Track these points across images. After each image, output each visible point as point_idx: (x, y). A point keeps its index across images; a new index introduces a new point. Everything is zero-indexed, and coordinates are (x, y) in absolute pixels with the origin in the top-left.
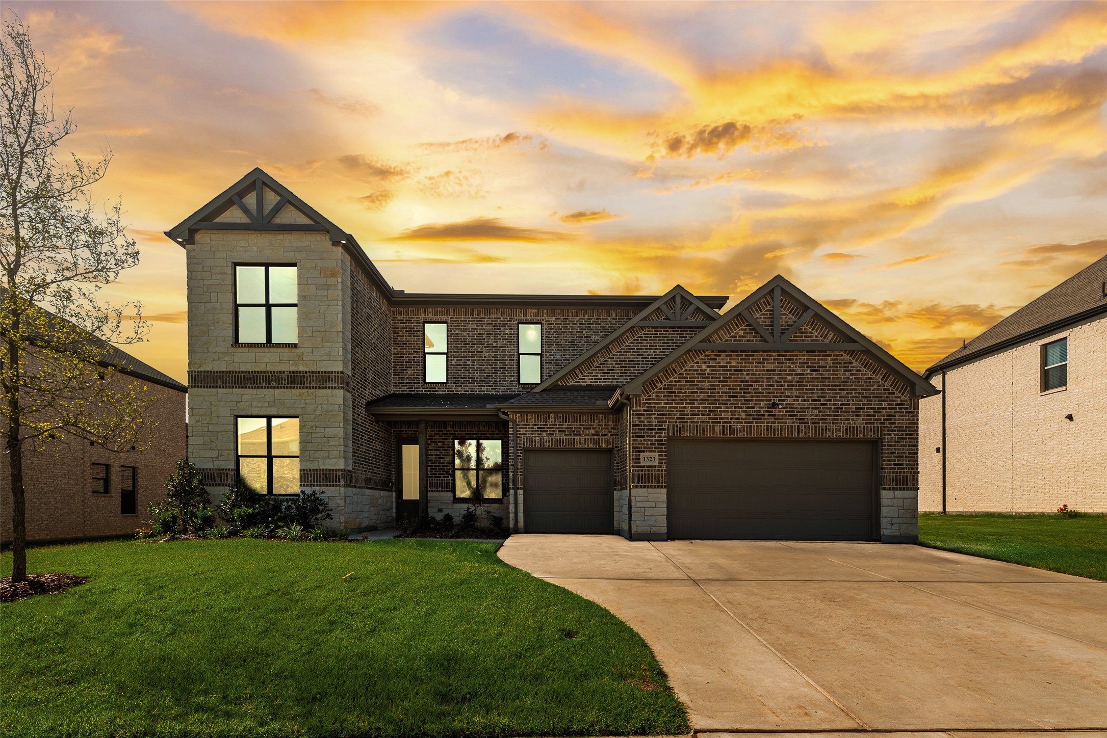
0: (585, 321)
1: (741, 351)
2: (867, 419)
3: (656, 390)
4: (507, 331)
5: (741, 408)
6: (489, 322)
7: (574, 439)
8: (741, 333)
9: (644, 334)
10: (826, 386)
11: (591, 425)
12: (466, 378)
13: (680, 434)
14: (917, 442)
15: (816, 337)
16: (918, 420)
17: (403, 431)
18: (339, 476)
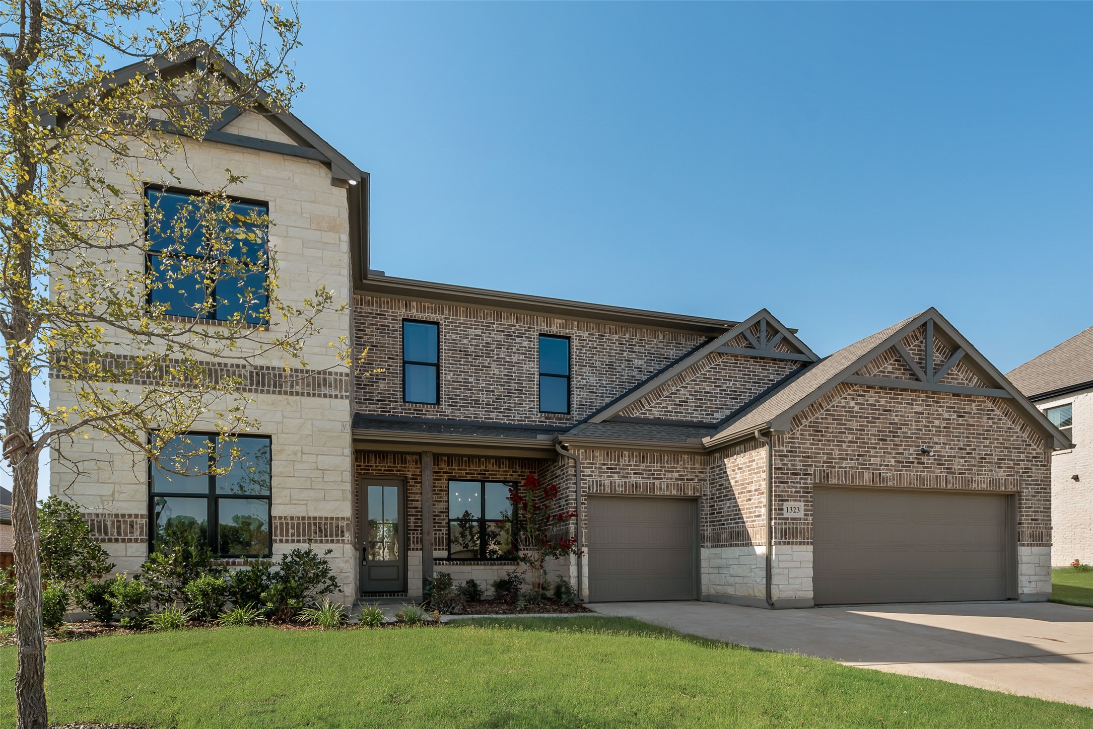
0: (626, 341)
1: (890, 389)
2: (1008, 472)
3: (800, 427)
4: (525, 344)
5: (890, 453)
6: (499, 329)
7: (654, 483)
8: (890, 368)
9: (722, 362)
10: (971, 434)
11: (674, 467)
12: (467, 400)
13: (828, 480)
14: (1050, 497)
15: (962, 379)
16: (1050, 474)
17: (371, 466)
18: (342, 527)
